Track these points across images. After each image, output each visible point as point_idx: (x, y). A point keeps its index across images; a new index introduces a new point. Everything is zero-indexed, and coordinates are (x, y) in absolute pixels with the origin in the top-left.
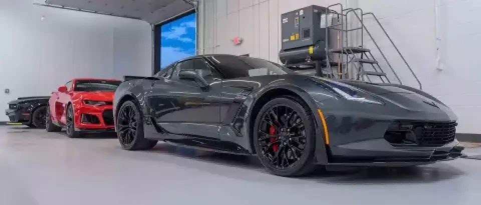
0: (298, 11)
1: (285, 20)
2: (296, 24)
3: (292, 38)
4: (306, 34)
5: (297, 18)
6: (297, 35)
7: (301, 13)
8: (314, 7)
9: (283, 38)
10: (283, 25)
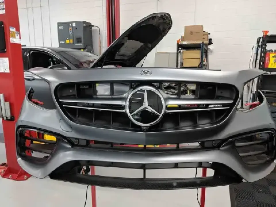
0: (72, 23)
1: (61, 28)
2: (71, 32)
3: (68, 42)
4: (79, 40)
5: (71, 28)
6: (72, 40)
7: (74, 25)
8: (84, 22)
9: (59, 41)
10: (59, 31)
